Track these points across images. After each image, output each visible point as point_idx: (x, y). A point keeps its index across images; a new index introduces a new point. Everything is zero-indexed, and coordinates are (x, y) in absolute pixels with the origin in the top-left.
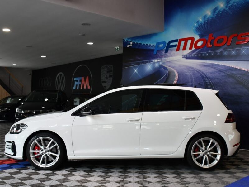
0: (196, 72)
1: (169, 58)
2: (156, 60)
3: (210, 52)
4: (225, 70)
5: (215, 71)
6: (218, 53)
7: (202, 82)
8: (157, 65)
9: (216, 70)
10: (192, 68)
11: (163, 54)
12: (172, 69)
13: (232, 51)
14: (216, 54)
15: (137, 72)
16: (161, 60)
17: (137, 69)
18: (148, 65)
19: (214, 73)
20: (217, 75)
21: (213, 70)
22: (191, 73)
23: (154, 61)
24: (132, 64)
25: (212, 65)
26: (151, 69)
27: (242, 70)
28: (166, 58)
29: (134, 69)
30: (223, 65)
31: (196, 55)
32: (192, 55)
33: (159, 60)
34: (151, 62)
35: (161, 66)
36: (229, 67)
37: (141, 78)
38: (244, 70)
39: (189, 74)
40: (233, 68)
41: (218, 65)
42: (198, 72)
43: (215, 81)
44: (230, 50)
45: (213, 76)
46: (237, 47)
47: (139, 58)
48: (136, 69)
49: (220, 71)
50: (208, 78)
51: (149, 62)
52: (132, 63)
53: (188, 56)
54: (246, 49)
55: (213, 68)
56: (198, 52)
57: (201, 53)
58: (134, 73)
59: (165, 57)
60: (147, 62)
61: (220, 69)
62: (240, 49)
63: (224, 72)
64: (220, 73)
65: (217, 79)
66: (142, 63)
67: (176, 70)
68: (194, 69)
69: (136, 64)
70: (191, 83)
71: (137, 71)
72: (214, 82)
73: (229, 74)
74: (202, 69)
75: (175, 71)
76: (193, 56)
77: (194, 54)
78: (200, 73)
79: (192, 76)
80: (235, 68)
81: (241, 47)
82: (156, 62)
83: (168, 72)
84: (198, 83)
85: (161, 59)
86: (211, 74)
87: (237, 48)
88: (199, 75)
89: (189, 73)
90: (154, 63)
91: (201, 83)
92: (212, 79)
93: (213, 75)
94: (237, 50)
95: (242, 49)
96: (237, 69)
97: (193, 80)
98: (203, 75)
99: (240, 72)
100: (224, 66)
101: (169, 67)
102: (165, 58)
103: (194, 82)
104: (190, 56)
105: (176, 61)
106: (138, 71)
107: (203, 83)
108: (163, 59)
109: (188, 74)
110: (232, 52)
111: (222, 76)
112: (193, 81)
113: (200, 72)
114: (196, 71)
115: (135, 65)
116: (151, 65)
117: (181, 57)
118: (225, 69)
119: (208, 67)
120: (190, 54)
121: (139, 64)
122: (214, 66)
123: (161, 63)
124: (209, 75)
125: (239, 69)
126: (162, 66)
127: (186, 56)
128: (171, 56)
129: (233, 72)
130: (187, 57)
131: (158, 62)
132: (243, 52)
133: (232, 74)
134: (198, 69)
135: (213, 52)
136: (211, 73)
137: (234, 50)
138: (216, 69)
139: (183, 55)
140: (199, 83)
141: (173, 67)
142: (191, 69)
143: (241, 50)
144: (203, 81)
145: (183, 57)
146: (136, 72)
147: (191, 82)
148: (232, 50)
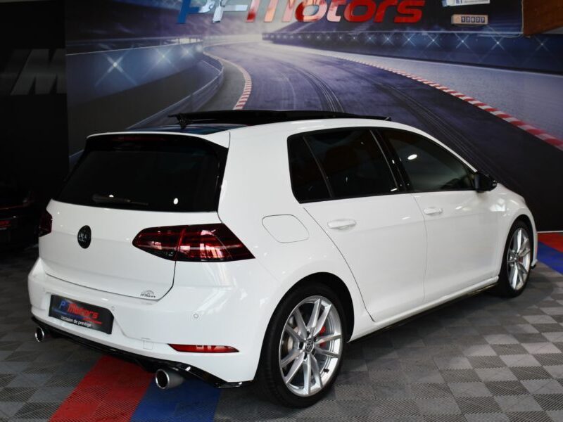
0: (299, 75)
1: (223, 37)
2: (184, 40)
3: (334, 32)
4: (368, 76)
5: (348, 77)
6: (354, 35)
7: (315, 100)
8: (187, 53)
9: (349, 75)
10: (289, 65)
11: (206, 26)
12: (234, 64)
13: (384, 35)
14: (348, 38)
15: (121, 70)
16: (199, 40)
17: (121, 59)
18: (157, 50)
19: (344, 81)
20: (353, 84)
21: (343, 73)
22: (288, 79)
23: (177, 40)
24: (103, 46)
25: (340, 64)
26: (169, 62)
27: (405, 77)
28: (217, 37)
29: (110, 60)
30: (365, 65)
31: (300, 37)
32: (289, 36)
33: (193, 41)
34: (170, 43)
35: (200, 57)
36: (379, 69)
37: (135, 83)
38: (410, 79)
39: (283, 79)
40: (387, 71)
41: (354, 64)
42: (306, 75)
43: (347, 98)
44: (381, 34)
45: (343, 86)
46: (396, 28)
47: (126, 31)
48: (115, 59)
49: (360, 77)
50: (330, 91)
51: (163, 42)
52: (105, 43)
53: (278, 37)
54: (413, 35)
55: (341, 68)
56: (305, 29)
57: (313, 32)
58: (110, 70)
59: (212, 33)
60: (156, 43)
61: (358, 72)
62: (400, 33)
63: (369, 79)
64: (358, 82)
65: (353, 94)
66: (136, 44)
67: (246, 69)
68: (295, 69)
69: (114, 45)
70: (287, 102)
71: (119, 64)
72: (346, 101)
73: (379, 84)
74: (316, 70)
75: (242, 70)
76: (292, 37)
77: (295, 32)
78: (310, 80)
79: (290, 83)
80: (391, 72)
81: (405, 29)
82: (185, 45)
83: (221, 72)
84: (306, 100)
85: (201, 38)
86: (338, 83)
87: (396, 31)
88: (308, 83)
89: (282, 77)
90: (179, 47)
91: (313, 102)
92: (340, 93)
93: (343, 84)
94: (396, 33)
95: (407, 34)
96: (396, 74)
97: (294, 94)
98: (317, 82)
99: (402, 82)
100: (368, 66)
101: (223, 60)
102: (212, 37)
103: (295, 99)
104: (285, 37)
105: (245, 45)
106: (123, 64)
107: (320, 102)
108: (207, 37)
109: (279, 79)
110: (386, 37)
111: (363, 87)
112: (293, 97)
113: (311, 76)
114: (301, 73)
115: (113, 48)
116: (169, 51)
117: (261, 36)
118: (369, 74)
119: (331, 67)
120: (284, 32)
121: (127, 45)
122: (344, 65)
123: (199, 49)
124: (333, 85)
125: (400, 76)
126: (204, 55)
127: (272, 37)
128: (232, 33)
129: (388, 81)
130: (276, 39)
131: (191, 44)
132: (409, 40)
133: (385, 84)
134: (304, 70)
135: (340, 34)
136: (338, 80)
137: (389, 34)
138: (350, 72)
139: (264, 34)
140: (309, 102)
141: (238, 62)
142: (288, 69)
143: (404, 35)
144: (317, 98)
145: (264, 39)
146: (115, 69)
147: (288, 99)
148: (386, 34)
